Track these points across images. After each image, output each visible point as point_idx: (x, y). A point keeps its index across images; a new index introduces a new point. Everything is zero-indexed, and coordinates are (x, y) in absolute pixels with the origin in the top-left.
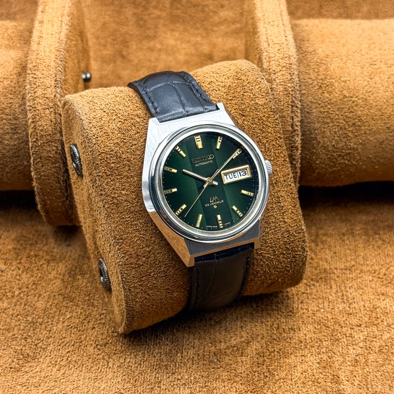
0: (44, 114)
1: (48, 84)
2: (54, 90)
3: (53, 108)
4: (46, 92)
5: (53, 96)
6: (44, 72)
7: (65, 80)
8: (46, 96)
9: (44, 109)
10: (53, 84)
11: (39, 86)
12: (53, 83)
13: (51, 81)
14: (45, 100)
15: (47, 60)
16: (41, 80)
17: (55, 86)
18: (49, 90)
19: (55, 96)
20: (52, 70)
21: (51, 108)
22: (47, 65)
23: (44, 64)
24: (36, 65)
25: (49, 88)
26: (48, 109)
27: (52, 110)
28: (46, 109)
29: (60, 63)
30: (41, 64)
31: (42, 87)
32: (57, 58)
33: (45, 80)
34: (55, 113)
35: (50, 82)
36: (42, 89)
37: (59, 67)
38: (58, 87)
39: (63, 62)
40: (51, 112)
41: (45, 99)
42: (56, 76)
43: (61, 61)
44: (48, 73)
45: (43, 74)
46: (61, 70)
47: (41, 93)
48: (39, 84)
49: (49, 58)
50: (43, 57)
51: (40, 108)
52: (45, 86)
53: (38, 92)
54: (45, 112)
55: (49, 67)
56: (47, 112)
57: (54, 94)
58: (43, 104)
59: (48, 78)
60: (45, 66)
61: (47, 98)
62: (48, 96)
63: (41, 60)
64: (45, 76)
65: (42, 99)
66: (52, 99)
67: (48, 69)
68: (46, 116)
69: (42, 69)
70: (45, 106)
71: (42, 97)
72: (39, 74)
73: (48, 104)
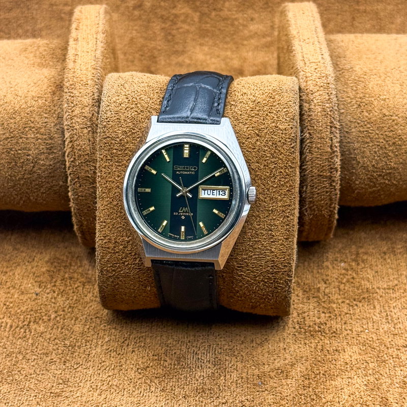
0: (82, 133)
1: (86, 103)
2: (92, 109)
3: (91, 127)
4: (83, 111)
5: (91, 115)
6: (81, 91)
8: (84, 115)
9: (82, 128)
10: (91, 103)
11: (77, 105)
12: (91, 101)
13: (89, 99)
14: (83, 119)
15: (84, 78)
16: (79, 98)
17: (93, 105)
18: (87, 109)
19: (93, 115)
20: (90, 89)
21: (89, 127)
22: (84, 84)
23: (81, 82)
24: (73, 84)
25: (87, 106)
26: (86, 128)
27: (90, 129)
29: (97, 81)
30: (78, 82)
31: (80, 106)
32: (94, 77)
33: (82, 99)
34: (93, 132)
35: (87, 100)
36: (79, 108)
37: (96, 85)
38: (96, 106)
40: (89, 131)
42: (93, 95)
43: (98, 79)
44: (85, 92)
45: (80, 93)
47: (79, 112)
48: (77, 102)
49: (85, 76)
50: (80, 76)
51: (78, 127)
52: (83, 105)
53: (76, 111)
54: (83, 131)
55: (86, 85)
56: (85, 131)
58: (81, 123)
59: (85, 97)
60: (82, 85)
61: (85, 117)
62: (86, 115)
63: (78, 78)
64: (83, 95)
65: (80, 118)
66: (90, 118)
67: (85, 88)
68: (84, 136)
69: (79, 87)
70: (83, 125)
71: (80, 116)
72: (76, 92)
73: (86, 123)
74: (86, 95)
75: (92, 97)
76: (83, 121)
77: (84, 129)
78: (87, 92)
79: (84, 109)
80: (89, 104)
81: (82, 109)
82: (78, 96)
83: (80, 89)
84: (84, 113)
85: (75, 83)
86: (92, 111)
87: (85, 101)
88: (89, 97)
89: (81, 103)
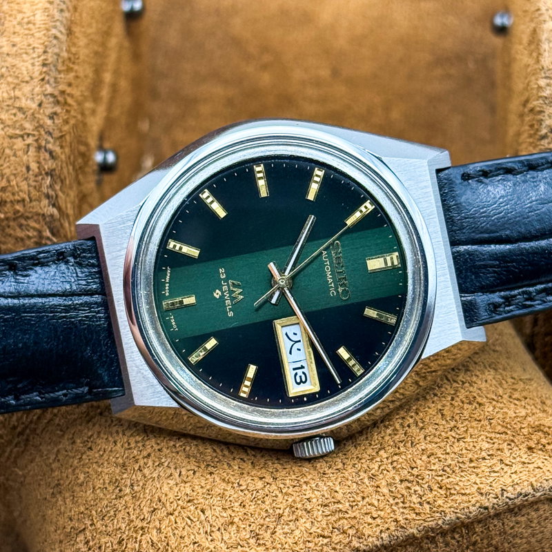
0: (11, 148)
1: (25, 72)
2: (37, 89)
3: (34, 135)
4: (18, 93)
5: (34, 106)
6: (17, 39)
8: (18, 104)
9: (11, 137)
10: (36, 74)
12: (37, 69)
13: (33, 65)
14: (15, 115)
15: (28, 5)
16: (9, 59)
17: (43, 80)
18: (27, 89)
19: (40, 105)
20: (37, 35)
21: (28, 135)
22: (26, 20)
23: (20, 16)
25: (27, 82)
26: (22, 136)
27: (30, 140)
28: (16, 136)
29: (57, 15)
30: (11, 15)
31: (10, 79)
33: (16, 62)
34: (39, 148)
35: (29, 66)
36: (8, 84)
37: (55, 27)
38: (48, 82)
39: (67, 14)
40: (29, 145)
41: (14, 111)
42: (45, 52)
43: (62, 11)
44: (25, 43)
45: (14, 45)
46: (59, 35)
52: (17, 77)
54: (14, 144)
55: (31, 26)
56: (19, 144)
57: (38, 99)
58: (9, 123)
59: (24, 56)
60: (19, 23)
61: (20, 109)
62: (23, 105)
63: (12, 5)
64: (20, 51)
65: (7, 111)
66: (33, 114)
67: (27, 32)
68: (15, 155)
69: (12, 30)
70: (15, 128)
71: (8, 106)
72: (5, 43)
73: (21, 125)
74: (26, 53)
75: (42, 58)
76: (15, 119)
77: (16, 138)
78: (29, 45)
79: (20, 90)
80: (34, 76)
81: (14, 88)
82: (8, 54)
83: (14, 33)
84: (18, 98)
85: (5, 18)
86: (38, 95)
87: (24, 69)
88: (34, 58)
89: (14, 72)
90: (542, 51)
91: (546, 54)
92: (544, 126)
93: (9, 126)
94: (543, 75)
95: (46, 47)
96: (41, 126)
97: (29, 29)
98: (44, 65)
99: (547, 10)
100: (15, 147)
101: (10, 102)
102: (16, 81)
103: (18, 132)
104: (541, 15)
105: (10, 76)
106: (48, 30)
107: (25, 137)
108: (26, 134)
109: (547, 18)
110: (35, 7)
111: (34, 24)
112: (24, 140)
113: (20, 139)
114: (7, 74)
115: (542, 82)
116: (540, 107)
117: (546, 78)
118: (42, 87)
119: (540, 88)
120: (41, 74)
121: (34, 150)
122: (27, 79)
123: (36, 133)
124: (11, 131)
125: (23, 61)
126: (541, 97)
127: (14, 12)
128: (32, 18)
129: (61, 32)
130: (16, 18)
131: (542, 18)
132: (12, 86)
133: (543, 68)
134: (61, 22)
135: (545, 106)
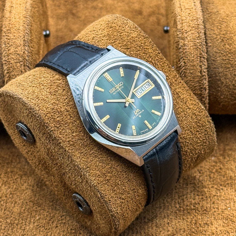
0: (16, 66)
1: (19, 43)
2: (23, 48)
3: (23, 62)
4: (17, 50)
5: (22, 53)
6: (15, 34)
7: (31, 40)
8: (17, 53)
9: (16, 63)
10: (22, 44)
11: (12, 45)
12: (22, 42)
13: (21, 41)
14: (16, 56)
15: (17, 25)
16: (13, 40)
17: (24, 45)
18: (19, 48)
19: (24, 53)
20: (21, 33)
21: (21, 62)
22: (17, 29)
23: (15, 28)
24: (9, 29)
25: (19, 46)
26: (19, 62)
27: (22, 63)
28: (17, 62)
29: (27, 27)
30: (12, 28)
31: (14, 46)
32: (25, 23)
33: (16, 41)
34: (24, 66)
35: (20, 42)
36: (14, 47)
37: (26, 30)
38: (26, 46)
39: (29, 26)
40: (21, 65)
41: (16, 55)
42: (24, 37)
43: (28, 25)
44: (18, 35)
45: (14, 36)
46: (28, 32)
47: (13, 50)
48: (12, 43)
49: (18, 23)
50: (14, 23)
51: (13, 62)
52: (16, 45)
53: (11, 50)
54: (17, 65)
55: (19, 30)
56: (18, 64)
57: (23, 51)
58: (15, 58)
59: (18, 39)
60: (15, 30)
61: (18, 54)
62: (19, 53)
63: (13, 25)
64: (16, 38)
65: (14, 55)
66: (22, 55)
67: (18, 32)
68: (17, 68)
69: (13, 32)
70: (17, 60)
71: (14, 53)
72: (11, 36)
73: (19, 59)
74: (18, 38)
75: (23, 39)
76: (16, 57)
77: (17, 63)
78: (19, 36)
79: (17, 49)
80: (21, 44)
81: (16, 48)
82: (13, 39)
83: (14, 33)
84: (17, 51)
85: (11, 29)
86: (23, 50)
87: (18, 42)
88: (21, 39)
89: (15, 44)
90: (177, 24)
91: (179, 25)
92: (180, 45)
93: (15, 59)
94: (178, 31)
95: (24, 36)
96: (25, 59)
97: (19, 31)
98: (24, 41)
99: (178, 13)
100: (17, 66)
101: (15, 52)
102: (16, 46)
103: (18, 61)
104: (176, 15)
105: (14, 45)
106: (24, 31)
107: (20, 62)
108: (20, 61)
109: (178, 15)
110: (19, 25)
111: (20, 30)
112: (20, 63)
113: (19, 63)
114: (13, 44)
115: (178, 33)
116: (178, 40)
117: (179, 32)
118: (24, 47)
119: (178, 35)
120: (23, 44)
121: (23, 66)
122: (20, 45)
123: (23, 61)
124: (16, 61)
125: (18, 40)
126: (178, 37)
127: (13, 27)
128: (19, 28)
129: (28, 31)
130: (14, 29)
131: (176, 16)
132: (15, 48)
133: (178, 29)
134: (28, 28)
135: (179, 40)
